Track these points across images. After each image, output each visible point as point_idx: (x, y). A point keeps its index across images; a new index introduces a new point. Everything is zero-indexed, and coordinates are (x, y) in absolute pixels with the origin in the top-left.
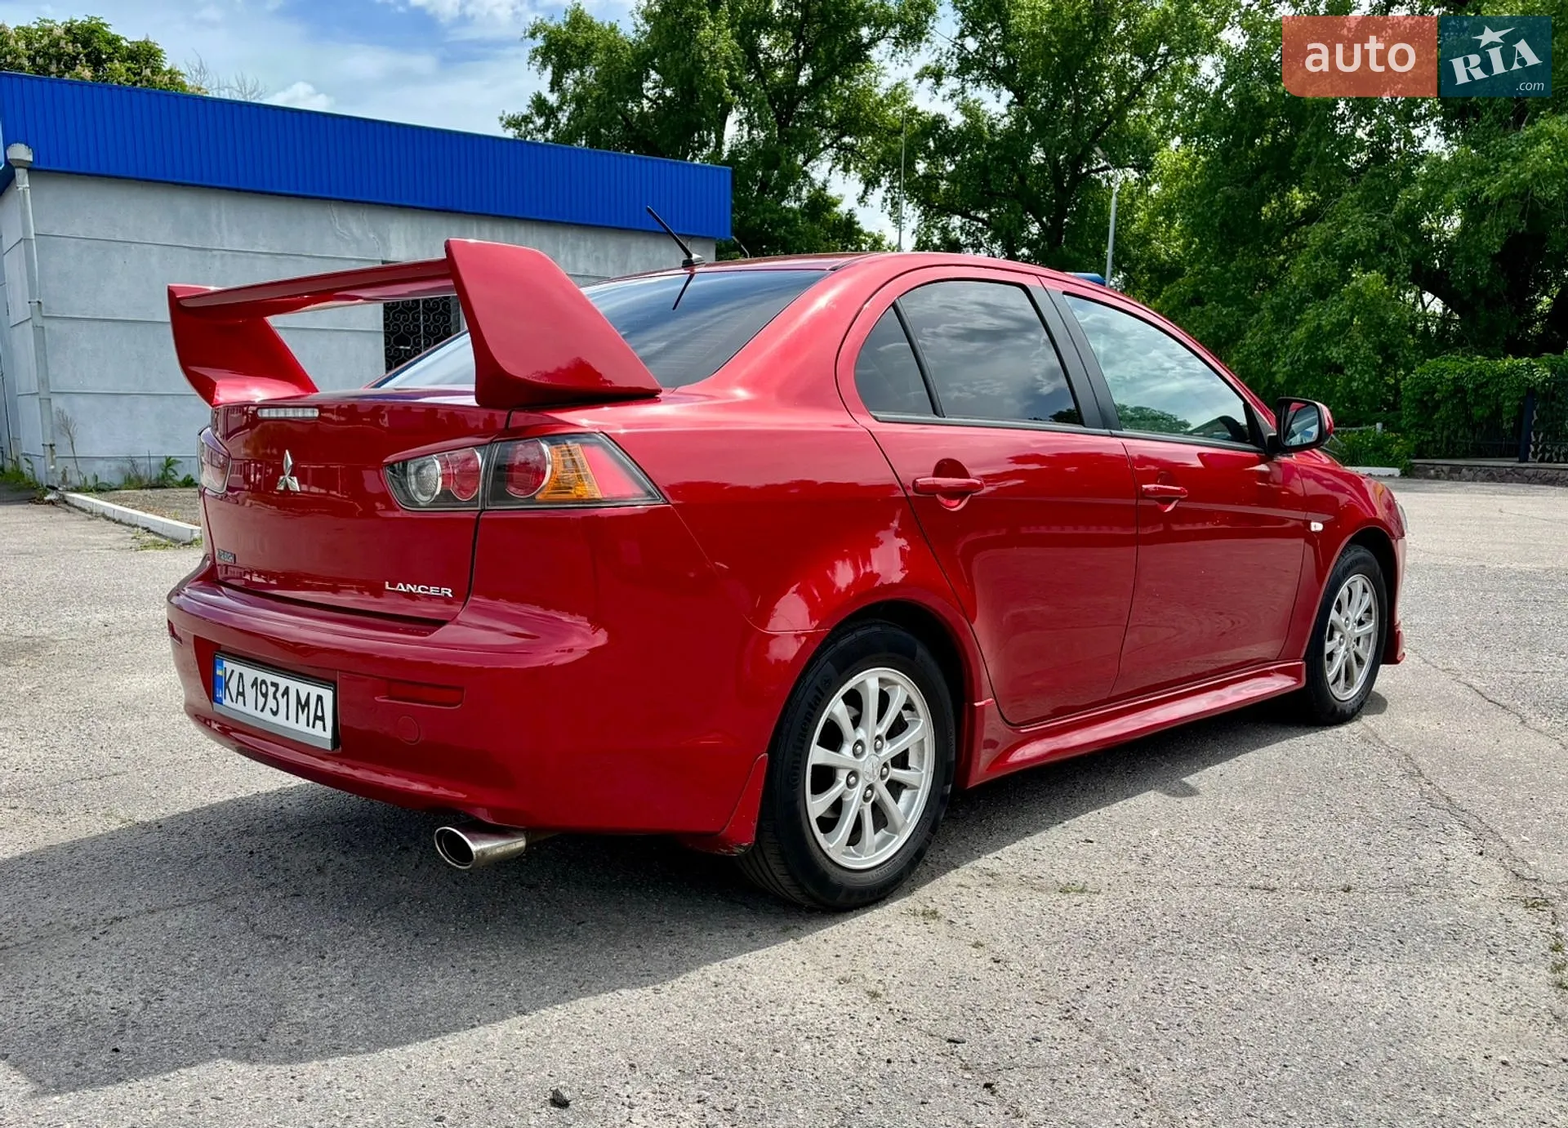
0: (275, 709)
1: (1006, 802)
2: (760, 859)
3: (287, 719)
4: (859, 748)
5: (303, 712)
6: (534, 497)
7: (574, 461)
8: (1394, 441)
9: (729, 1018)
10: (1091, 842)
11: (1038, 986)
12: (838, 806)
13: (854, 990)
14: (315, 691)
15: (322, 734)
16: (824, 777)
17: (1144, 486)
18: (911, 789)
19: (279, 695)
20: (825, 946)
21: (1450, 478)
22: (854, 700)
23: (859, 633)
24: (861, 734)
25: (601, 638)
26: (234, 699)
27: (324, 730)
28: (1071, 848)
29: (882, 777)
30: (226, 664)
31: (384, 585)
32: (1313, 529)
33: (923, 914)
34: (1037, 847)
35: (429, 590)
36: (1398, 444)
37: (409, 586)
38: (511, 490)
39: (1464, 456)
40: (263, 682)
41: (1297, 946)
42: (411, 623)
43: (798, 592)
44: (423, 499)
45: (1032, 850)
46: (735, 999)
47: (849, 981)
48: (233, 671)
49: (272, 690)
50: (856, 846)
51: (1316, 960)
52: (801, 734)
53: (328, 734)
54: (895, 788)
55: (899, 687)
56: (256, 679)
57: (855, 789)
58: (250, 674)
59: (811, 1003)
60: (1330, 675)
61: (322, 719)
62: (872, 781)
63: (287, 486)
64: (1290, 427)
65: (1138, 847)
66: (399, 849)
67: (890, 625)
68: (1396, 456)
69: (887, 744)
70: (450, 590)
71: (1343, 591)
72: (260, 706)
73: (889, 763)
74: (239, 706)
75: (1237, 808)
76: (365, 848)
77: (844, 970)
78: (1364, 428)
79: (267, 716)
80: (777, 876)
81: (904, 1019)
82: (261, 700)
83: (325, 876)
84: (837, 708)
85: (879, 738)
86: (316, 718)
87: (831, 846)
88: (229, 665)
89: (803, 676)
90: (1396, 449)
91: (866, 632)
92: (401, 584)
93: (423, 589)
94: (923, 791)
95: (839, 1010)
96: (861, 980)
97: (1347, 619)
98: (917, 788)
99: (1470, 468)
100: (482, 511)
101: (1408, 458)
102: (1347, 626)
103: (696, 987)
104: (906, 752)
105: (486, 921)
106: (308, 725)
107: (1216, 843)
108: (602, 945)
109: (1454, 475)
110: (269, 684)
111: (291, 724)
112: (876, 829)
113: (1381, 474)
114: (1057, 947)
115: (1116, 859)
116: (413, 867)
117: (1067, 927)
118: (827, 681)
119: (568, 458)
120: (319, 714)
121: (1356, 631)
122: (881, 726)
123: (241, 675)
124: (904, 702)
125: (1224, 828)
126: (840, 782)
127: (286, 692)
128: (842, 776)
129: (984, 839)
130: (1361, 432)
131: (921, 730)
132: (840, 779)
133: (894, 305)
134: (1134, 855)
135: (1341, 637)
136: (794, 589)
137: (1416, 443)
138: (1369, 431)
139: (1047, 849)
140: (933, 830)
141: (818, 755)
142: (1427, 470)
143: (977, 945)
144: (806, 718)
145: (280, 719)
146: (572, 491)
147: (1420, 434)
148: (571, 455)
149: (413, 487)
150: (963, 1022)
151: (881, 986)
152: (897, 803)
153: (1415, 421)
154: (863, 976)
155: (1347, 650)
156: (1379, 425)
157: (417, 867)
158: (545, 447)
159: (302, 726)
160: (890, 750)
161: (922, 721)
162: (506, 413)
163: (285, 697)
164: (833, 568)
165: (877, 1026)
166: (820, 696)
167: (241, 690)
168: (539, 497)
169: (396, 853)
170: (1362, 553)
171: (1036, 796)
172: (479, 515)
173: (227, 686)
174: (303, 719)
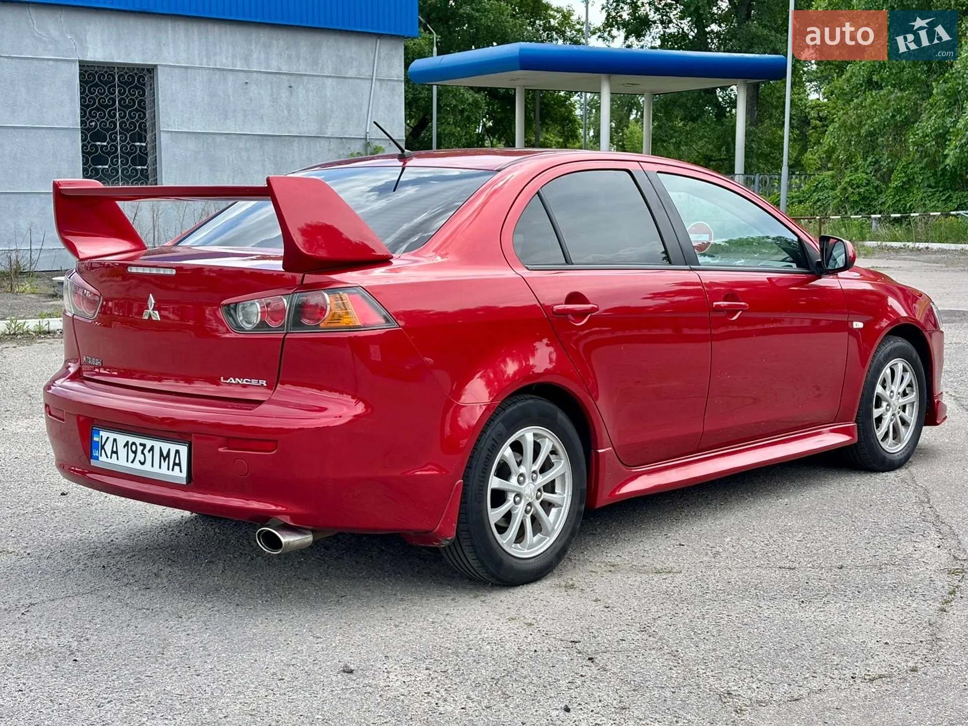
0: (142, 461)
1: (631, 523)
2: (459, 549)
3: (152, 466)
4: (522, 478)
5: (165, 461)
6: (319, 325)
7: (343, 303)
9: (442, 637)
10: (683, 545)
11: (630, 618)
12: (508, 516)
13: (518, 623)
14: (173, 447)
15: (180, 475)
16: (499, 497)
17: (715, 303)
18: (558, 507)
19: (146, 452)
20: (501, 604)
22: (517, 447)
23: (520, 404)
24: (522, 470)
25: (360, 409)
26: (109, 456)
27: (181, 471)
28: (669, 549)
29: (538, 498)
30: (102, 433)
31: (220, 379)
32: (855, 326)
33: (565, 587)
34: (646, 549)
35: (251, 382)
37: (237, 379)
38: (305, 321)
40: (134, 443)
41: (794, 596)
42: (239, 403)
43: (481, 377)
44: (248, 327)
45: (642, 551)
46: (445, 629)
47: (515, 619)
48: (108, 438)
49: (140, 448)
50: (521, 544)
51: (803, 602)
52: (483, 468)
53: (184, 474)
54: (547, 506)
55: (547, 439)
56: (128, 442)
57: (519, 506)
58: (122, 439)
59: (491, 629)
60: (880, 433)
61: (179, 465)
62: (530, 500)
63: (150, 316)
64: (832, 254)
65: (714, 547)
66: (207, 562)
67: (540, 399)
69: (540, 476)
70: (265, 381)
71: (887, 371)
72: (131, 459)
73: (542, 489)
74: (114, 460)
75: (789, 524)
76: (183, 562)
77: (513, 614)
79: (137, 465)
80: (470, 560)
81: (547, 634)
82: (131, 456)
83: (162, 578)
84: (506, 452)
85: (534, 472)
86: (175, 464)
87: (505, 542)
88: (104, 434)
89: (484, 432)
91: (525, 403)
92: (232, 379)
93: (246, 381)
94: (565, 508)
95: (508, 631)
96: (522, 618)
97: (892, 392)
98: (561, 506)
100: (287, 333)
102: (891, 397)
103: (421, 624)
104: (553, 482)
105: (281, 597)
106: (168, 469)
107: (767, 544)
108: (358, 607)
110: (138, 445)
111: (156, 469)
112: (534, 534)
114: (646, 600)
115: (697, 555)
116: (221, 572)
117: (654, 590)
118: (499, 435)
119: (340, 302)
120: (177, 461)
121: (901, 400)
122: (536, 464)
123: (115, 440)
124: (550, 450)
125: (776, 536)
126: (509, 500)
127: (152, 449)
128: (511, 497)
129: (612, 546)
131: (562, 467)
132: (509, 498)
133: (538, 193)
134: (709, 552)
135: (888, 405)
136: (478, 375)
139: (652, 550)
140: (573, 534)
141: (495, 482)
143: (596, 600)
144: (486, 458)
145: (147, 467)
146: (341, 321)
148: (342, 300)
149: (240, 318)
150: (581, 634)
151: (535, 621)
152: (548, 516)
154: (524, 617)
155: (894, 415)
157: (223, 571)
158: (326, 295)
159: (164, 470)
160: (542, 480)
161: (563, 461)
162: (302, 275)
163: (151, 452)
164: (505, 362)
165: (530, 637)
166: (495, 444)
167: (115, 449)
168: (322, 325)
169: (206, 565)
170: (900, 343)
171: (652, 519)
172: (285, 336)
173: (103, 447)
174: (164, 465)
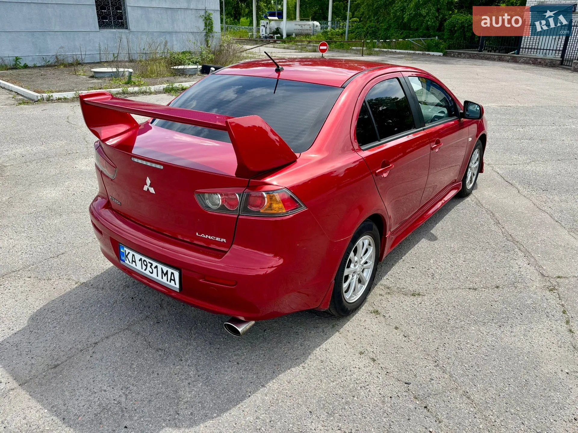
0: (151, 272)
3: (157, 276)
5: (165, 276)
6: (260, 211)
8: (441, 43)
10: (413, 267)
12: (350, 284)
13: (366, 357)
14: (170, 270)
15: (175, 286)
19: (153, 267)
21: (458, 57)
26: (131, 262)
27: (175, 284)
28: (409, 271)
29: (361, 269)
30: (125, 249)
33: (374, 312)
34: (398, 272)
35: (216, 239)
36: (442, 44)
37: (207, 235)
38: (251, 208)
39: (463, 48)
40: (145, 261)
41: (493, 320)
42: (209, 250)
44: (214, 207)
47: (363, 353)
48: (129, 253)
49: (149, 265)
51: (500, 326)
52: (343, 269)
53: (177, 286)
55: (367, 240)
56: (141, 259)
57: (354, 277)
58: (138, 256)
59: (355, 367)
61: (174, 280)
62: (359, 273)
63: (148, 190)
65: (428, 269)
68: (442, 49)
69: (363, 259)
70: (225, 240)
73: (363, 264)
74: (134, 265)
77: (359, 347)
78: (432, 38)
79: (148, 273)
81: (387, 372)
82: (144, 267)
83: (164, 310)
84: (351, 255)
85: (361, 258)
86: (171, 279)
87: (348, 297)
88: (127, 250)
90: (442, 46)
92: (203, 234)
93: (213, 238)
95: (365, 369)
96: (367, 352)
98: (369, 268)
99: (464, 53)
101: (445, 49)
106: (168, 281)
109: (459, 56)
110: (148, 262)
111: (159, 278)
113: (437, 55)
115: (424, 276)
118: (348, 247)
120: (173, 278)
121: (474, 166)
122: (362, 253)
123: (133, 255)
124: (368, 244)
126: (350, 277)
127: (156, 267)
128: (351, 275)
130: (432, 39)
131: (372, 250)
134: (428, 273)
137: (448, 44)
138: (434, 39)
139: (401, 272)
142: (451, 54)
143: (396, 328)
144: (344, 263)
145: (154, 275)
147: (450, 42)
149: (207, 201)
150: (406, 372)
151: (374, 354)
153: (448, 37)
156: (437, 37)
158: (264, 194)
159: (165, 280)
160: (364, 261)
161: (372, 247)
163: (156, 269)
165: (380, 377)
167: (134, 260)
168: (262, 211)
172: (238, 216)
173: (127, 256)
174: (165, 278)
